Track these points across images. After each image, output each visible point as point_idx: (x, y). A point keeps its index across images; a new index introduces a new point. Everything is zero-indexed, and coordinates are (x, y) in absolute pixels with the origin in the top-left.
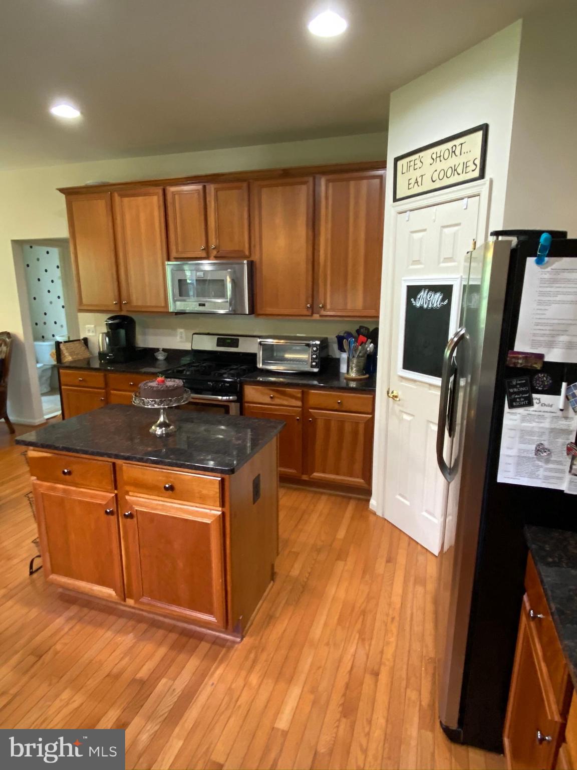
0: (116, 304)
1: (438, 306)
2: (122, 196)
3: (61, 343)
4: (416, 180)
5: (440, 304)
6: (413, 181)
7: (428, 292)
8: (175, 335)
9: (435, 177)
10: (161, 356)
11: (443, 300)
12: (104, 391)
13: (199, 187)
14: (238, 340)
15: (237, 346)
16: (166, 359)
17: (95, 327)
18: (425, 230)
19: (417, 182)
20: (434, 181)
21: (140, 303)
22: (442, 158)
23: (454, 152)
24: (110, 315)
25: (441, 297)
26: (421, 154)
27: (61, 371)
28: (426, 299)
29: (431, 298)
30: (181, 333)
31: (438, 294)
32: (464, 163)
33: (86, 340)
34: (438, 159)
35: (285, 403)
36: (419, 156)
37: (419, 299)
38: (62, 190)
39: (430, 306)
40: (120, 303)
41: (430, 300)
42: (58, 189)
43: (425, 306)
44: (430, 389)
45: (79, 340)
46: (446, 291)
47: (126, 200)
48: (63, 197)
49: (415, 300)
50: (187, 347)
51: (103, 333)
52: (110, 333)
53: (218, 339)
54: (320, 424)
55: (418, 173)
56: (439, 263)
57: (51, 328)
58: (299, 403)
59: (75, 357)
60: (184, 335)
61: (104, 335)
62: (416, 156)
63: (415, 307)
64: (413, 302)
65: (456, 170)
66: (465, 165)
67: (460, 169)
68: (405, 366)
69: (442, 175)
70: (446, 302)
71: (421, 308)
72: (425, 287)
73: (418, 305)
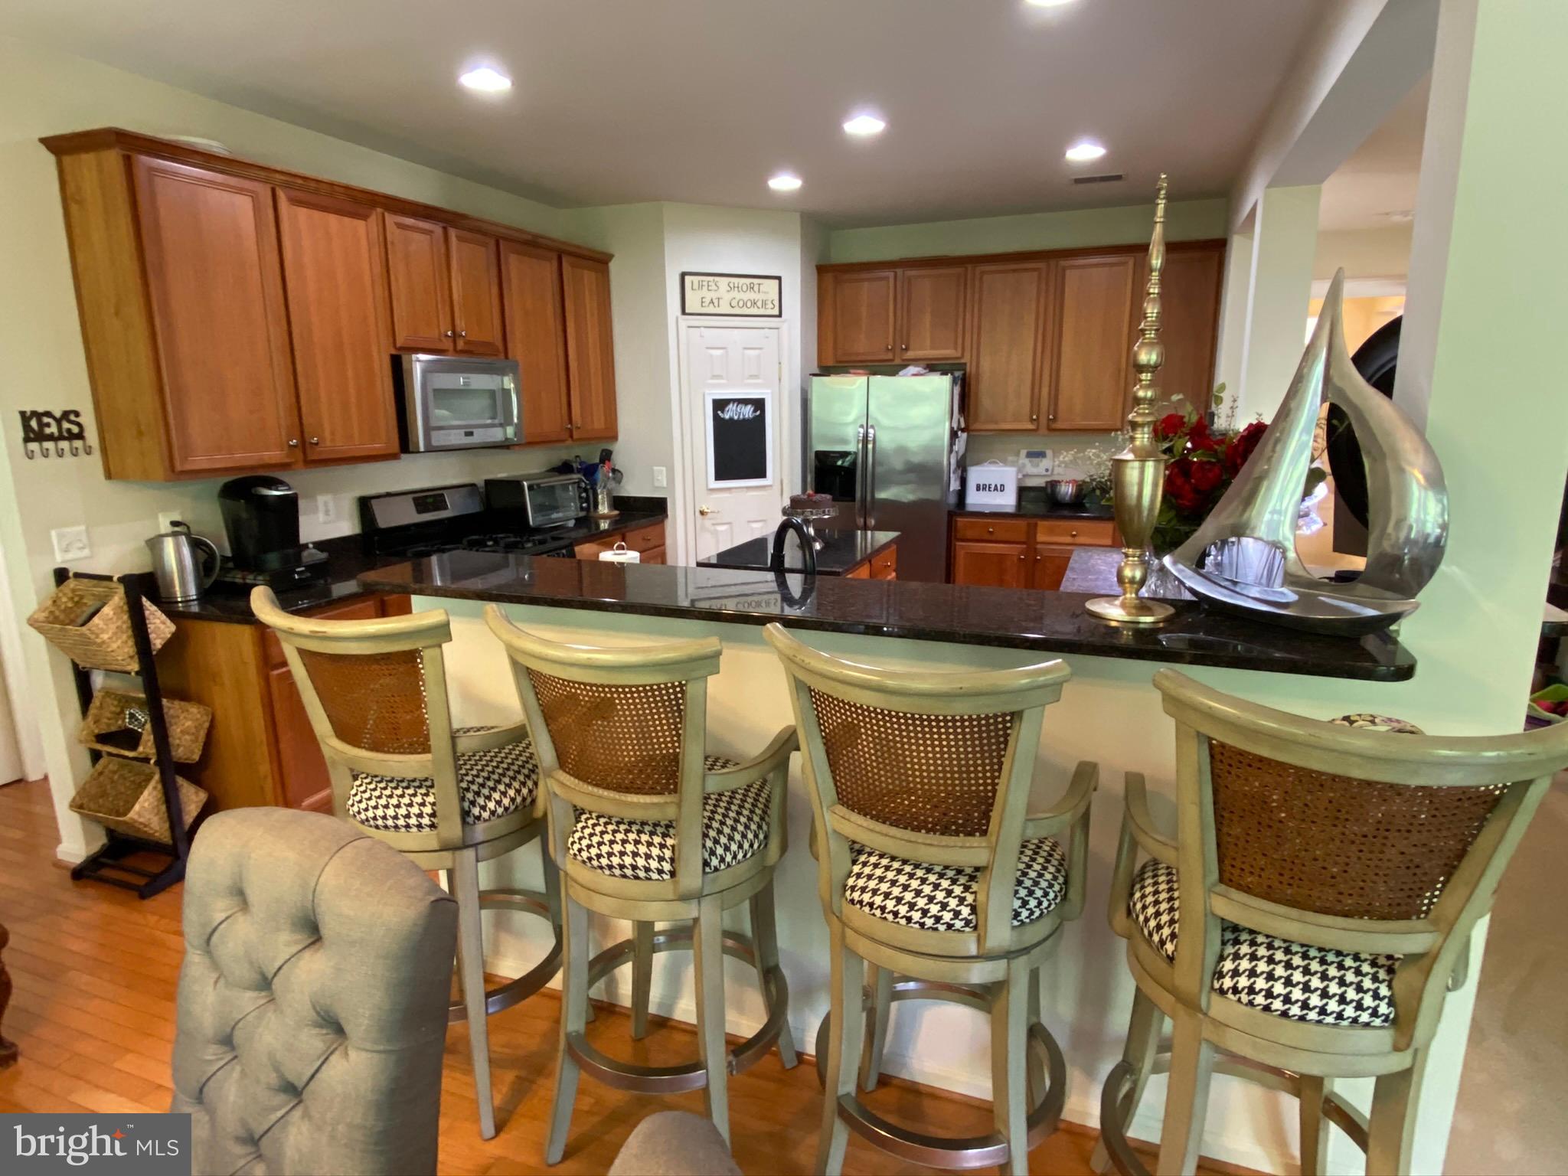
0: (294, 446)
1: (751, 417)
2: (295, 202)
4: (712, 300)
5: (752, 415)
6: (707, 301)
7: (737, 406)
9: (734, 303)
11: (755, 411)
13: (434, 227)
14: (443, 495)
15: (444, 507)
17: (89, 528)
18: (725, 349)
19: (713, 303)
20: (732, 307)
22: (740, 289)
23: (753, 288)
25: (753, 408)
26: (715, 279)
28: (736, 410)
29: (742, 410)
31: (749, 406)
32: (762, 300)
34: (736, 289)
36: (713, 280)
37: (728, 411)
39: (741, 417)
40: (302, 439)
41: (740, 412)
43: (736, 418)
46: (759, 404)
47: (302, 213)
49: (723, 413)
50: (345, 530)
53: (415, 500)
55: (713, 295)
56: (743, 379)
62: (711, 278)
63: (723, 419)
64: (721, 414)
65: (755, 303)
66: (764, 303)
67: (759, 304)
68: (719, 476)
69: (741, 304)
70: (758, 413)
71: (731, 419)
72: (734, 401)
73: (727, 417)
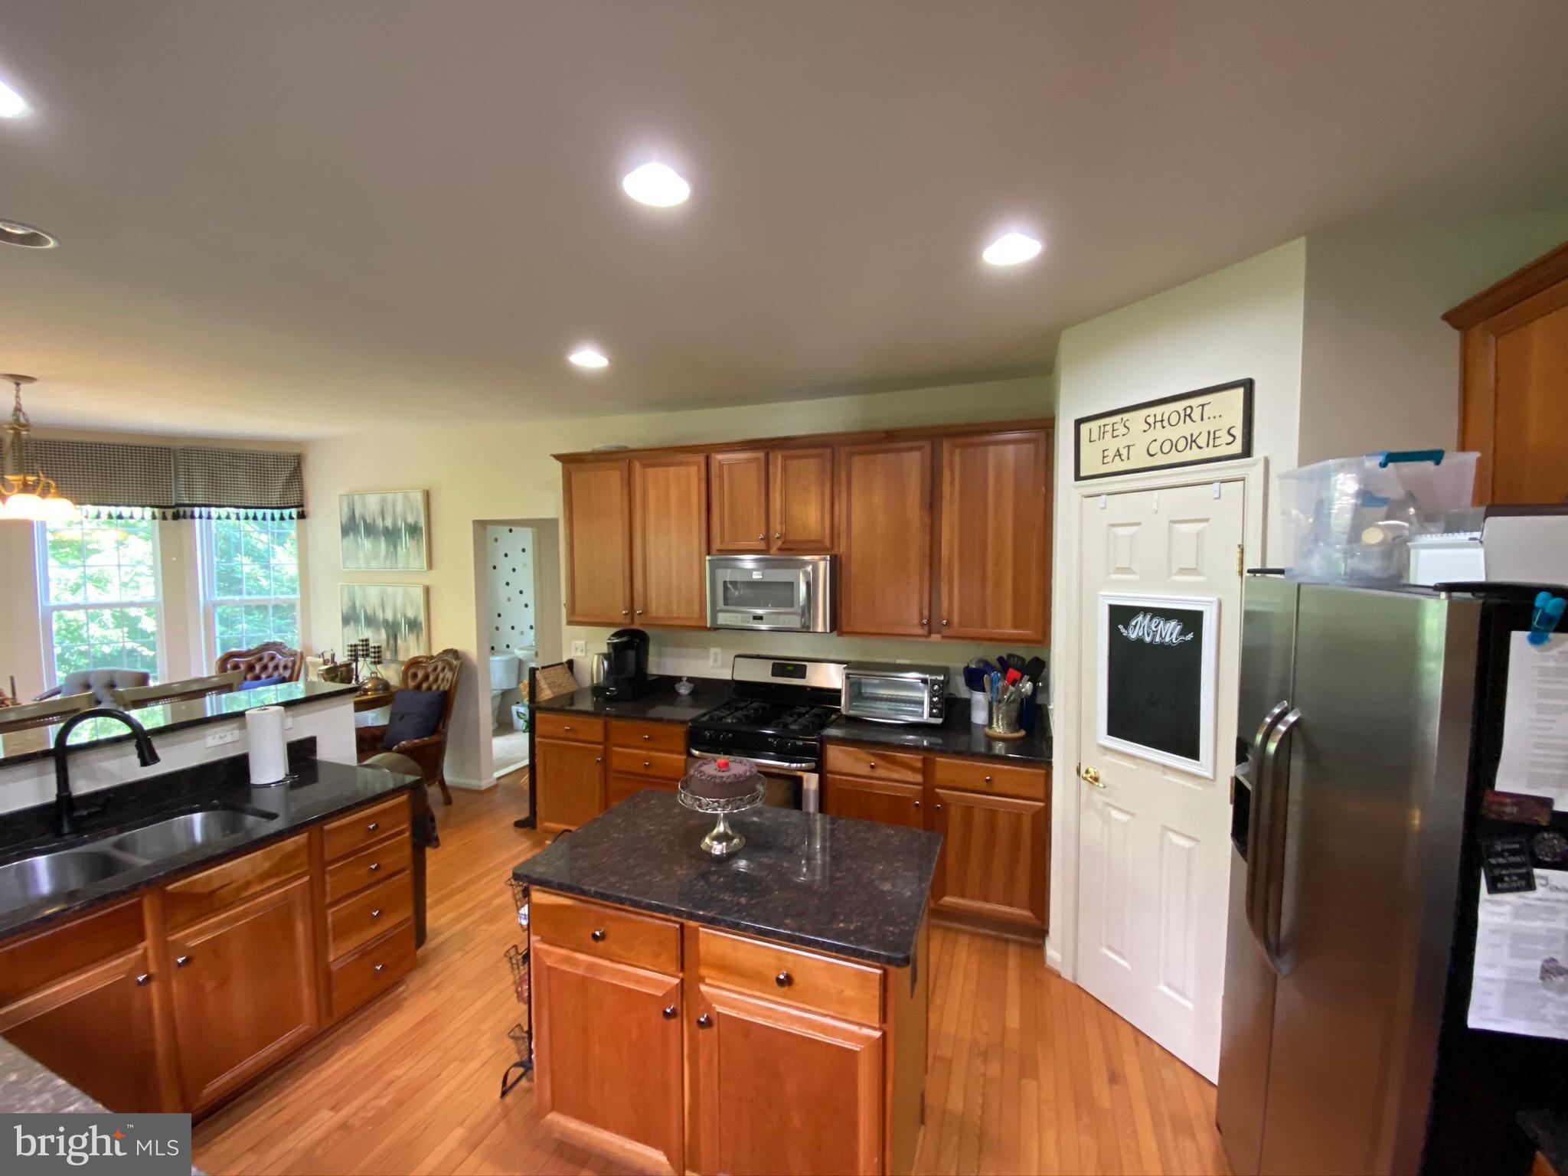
0: (626, 614)
1: (1174, 641)
2: (645, 466)
3: (538, 669)
4: (1118, 451)
5: (1176, 639)
6: (1111, 453)
7: (1151, 620)
8: (707, 657)
9: (1154, 450)
10: (684, 690)
11: (1183, 633)
12: (601, 747)
13: (761, 455)
14: (805, 666)
15: (803, 676)
16: (693, 693)
17: (586, 643)
18: (1139, 524)
19: (1120, 455)
20: (1151, 455)
21: (662, 613)
22: (1165, 423)
23: (1189, 416)
24: (614, 630)
25: (1179, 628)
26: (1125, 416)
27: (538, 715)
28: (1149, 627)
29: (1159, 627)
30: (715, 654)
31: (1173, 623)
32: (1209, 432)
33: (570, 664)
34: (1159, 425)
35: (896, 776)
36: (1122, 419)
37: (1135, 626)
38: (558, 457)
39: (1158, 639)
40: (632, 611)
41: (1157, 631)
42: (552, 455)
43: (1148, 639)
44: (1165, 774)
45: (562, 664)
46: (1191, 620)
47: (651, 471)
48: (559, 465)
49: (1126, 628)
50: (726, 675)
51: (599, 654)
52: (613, 655)
53: (774, 665)
54: (955, 816)
55: (1121, 443)
56: (1169, 575)
57: (506, 635)
58: (919, 778)
59: (555, 690)
60: (719, 657)
61: (601, 657)
62: (1116, 418)
63: (1127, 638)
64: (1123, 630)
65: (1195, 441)
66: (1212, 436)
67: (1202, 441)
68: (1113, 731)
69: (1167, 447)
70: (1190, 636)
71: (1140, 641)
72: (1146, 610)
73: (1133, 636)
